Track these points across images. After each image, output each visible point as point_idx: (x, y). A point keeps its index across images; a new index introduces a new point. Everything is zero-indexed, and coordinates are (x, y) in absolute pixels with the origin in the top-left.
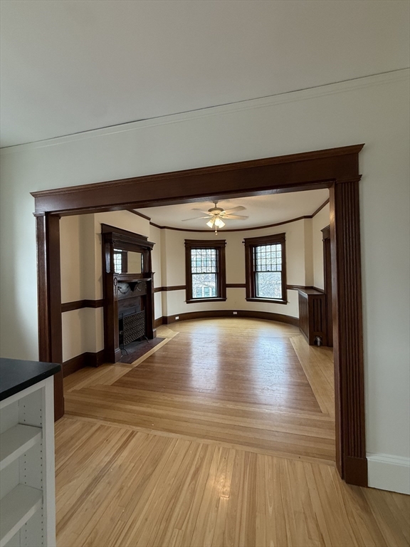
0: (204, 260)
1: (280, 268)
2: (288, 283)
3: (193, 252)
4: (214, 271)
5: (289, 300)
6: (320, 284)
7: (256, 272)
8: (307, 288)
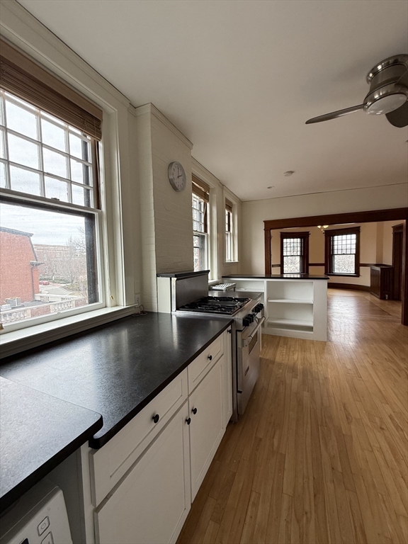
0: (292, 247)
1: (354, 252)
2: (361, 262)
3: (285, 240)
4: (299, 254)
5: (361, 274)
6: (388, 260)
7: (333, 255)
8: (377, 265)
